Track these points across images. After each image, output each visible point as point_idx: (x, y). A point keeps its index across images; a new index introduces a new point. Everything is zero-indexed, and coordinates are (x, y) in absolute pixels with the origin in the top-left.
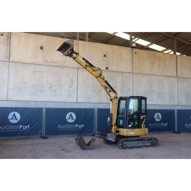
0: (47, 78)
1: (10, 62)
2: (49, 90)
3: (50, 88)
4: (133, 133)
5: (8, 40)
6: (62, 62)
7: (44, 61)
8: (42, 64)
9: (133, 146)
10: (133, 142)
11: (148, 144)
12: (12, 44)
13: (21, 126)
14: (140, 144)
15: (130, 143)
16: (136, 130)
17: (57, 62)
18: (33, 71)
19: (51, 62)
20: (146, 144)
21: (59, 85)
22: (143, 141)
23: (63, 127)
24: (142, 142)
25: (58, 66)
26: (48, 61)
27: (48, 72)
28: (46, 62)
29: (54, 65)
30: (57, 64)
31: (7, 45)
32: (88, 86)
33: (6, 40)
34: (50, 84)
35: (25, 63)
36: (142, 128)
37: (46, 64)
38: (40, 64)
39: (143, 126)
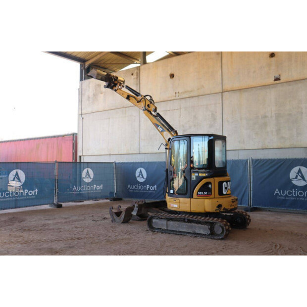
0: (180, 117)
4: (176, 206)
5: (137, 78)
6: (198, 89)
7: (176, 93)
8: (173, 98)
9: (169, 229)
10: (171, 223)
11: (202, 232)
12: (141, 82)
13: (148, 186)
14: (184, 227)
15: (164, 222)
16: (182, 199)
17: (191, 91)
19: (183, 93)
20: (198, 231)
21: (195, 126)
22: (193, 224)
24: (189, 224)
25: (193, 97)
26: (180, 92)
27: (180, 109)
28: (177, 95)
29: (187, 96)
30: (192, 94)
31: (137, 85)
32: (241, 119)
33: (135, 80)
34: (183, 126)
36: (194, 197)
37: (177, 97)
38: (170, 99)
39: (198, 193)
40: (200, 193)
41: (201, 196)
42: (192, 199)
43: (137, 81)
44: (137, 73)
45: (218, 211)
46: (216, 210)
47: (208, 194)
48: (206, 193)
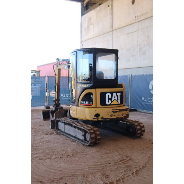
0: (138, 38)
1: (113, 31)
2: (140, 53)
3: (141, 49)
7: (135, 17)
8: (133, 22)
9: (65, 131)
10: (66, 126)
12: (114, 11)
14: (72, 131)
15: (63, 125)
17: (146, 13)
18: (127, 34)
19: (140, 16)
20: (78, 136)
21: (148, 44)
22: (76, 130)
23: (146, 100)
25: (147, 19)
26: (138, 16)
27: (138, 30)
29: (143, 18)
31: (111, 14)
33: (110, 10)
34: (140, 45)
35: (121, 27)
36: (79, 106)
37: (137, 21)
38: (132, 23)
39: (81, 102)
40: (83, 102)
41: (83, 105)
42: (78, 107)
43: (111, 11)
44: (111, 4)
45: (96, 120)
46: (94, 119)
47: (89, 104)
48: (87, 103)
